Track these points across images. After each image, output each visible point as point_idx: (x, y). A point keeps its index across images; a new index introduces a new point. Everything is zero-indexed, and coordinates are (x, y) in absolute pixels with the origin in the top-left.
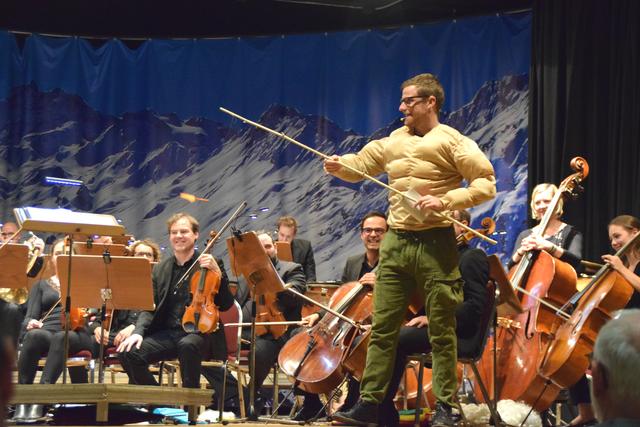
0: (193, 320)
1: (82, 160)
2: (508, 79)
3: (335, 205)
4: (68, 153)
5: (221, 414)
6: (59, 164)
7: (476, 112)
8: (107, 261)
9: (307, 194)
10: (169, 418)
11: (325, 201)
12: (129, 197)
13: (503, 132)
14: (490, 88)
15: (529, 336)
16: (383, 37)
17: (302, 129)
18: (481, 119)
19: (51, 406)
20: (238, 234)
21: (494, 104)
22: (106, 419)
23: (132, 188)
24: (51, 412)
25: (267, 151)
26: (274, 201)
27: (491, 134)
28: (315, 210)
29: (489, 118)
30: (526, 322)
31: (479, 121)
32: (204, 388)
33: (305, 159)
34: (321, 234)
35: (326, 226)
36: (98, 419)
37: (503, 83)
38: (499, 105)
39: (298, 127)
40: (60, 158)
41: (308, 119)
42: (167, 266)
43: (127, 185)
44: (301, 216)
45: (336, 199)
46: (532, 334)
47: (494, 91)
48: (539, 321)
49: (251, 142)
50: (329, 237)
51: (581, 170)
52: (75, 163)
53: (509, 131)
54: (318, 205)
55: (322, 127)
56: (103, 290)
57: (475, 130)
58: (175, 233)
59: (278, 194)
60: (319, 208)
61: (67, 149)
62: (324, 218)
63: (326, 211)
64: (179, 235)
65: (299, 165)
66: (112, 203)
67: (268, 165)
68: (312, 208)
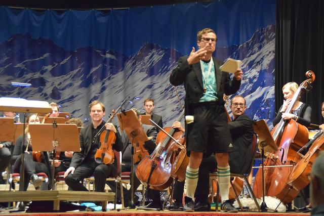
0: (101, 157)
1: (54, 73)
2: (270, 27)
3: (180, 95)
4: (46, 70)
5: (115, 205)
6: (42, 76)
7: (253, 45)
8: (55, 126)
9: (166, 90)
10: (89, 208)
11: (175, 93)
12: (82, 92)
13: (267, 55)
14: (260, 32)
15: (283, 162)
16: (204, 6)
17: (162, 56)
18: (256, 49)
19: (28, 202)
20: (123, 112)
21: (263, 40)
22: (58, 209)
23: (83, 88)
24: (27, 206)
25: (144, 67)
26: (147, 94)
27: (261, 57)
28: (170, 98)
29: (260, 48)
30: (281, 155)
31: (254, 49)
32: (107, 192)
33: (164, 71)
34: (173, 111)
35: (175, 106)
36: (55, 209)
37: (268, 29)
38: (265, 41)
39: (160, 55)
40: (42, 73)
41: (166, 50)
42: (89, 129)
43: (81, 86)
44: (162, 101)
45: (181, 92)
46: (285, 162)
47: (263, 34)
48: (289, 155)
49: (135, 62)
50: (177, 112)
51: (311, 77)
52: (50, 75)
53: (270, 54)
54: (171, 95)
55: (173, 54)
56: (53, 142)
57: (253, 54)
58: (94, 111)
59: (150, 90)
60: (172, 97)
61: (46, 68)
62: (174, 102)
63: (176, 99)
64: (96, 112)
65: (161, 75)
66: (73, 96)
67: (145, 75)
68: (168, 97)
